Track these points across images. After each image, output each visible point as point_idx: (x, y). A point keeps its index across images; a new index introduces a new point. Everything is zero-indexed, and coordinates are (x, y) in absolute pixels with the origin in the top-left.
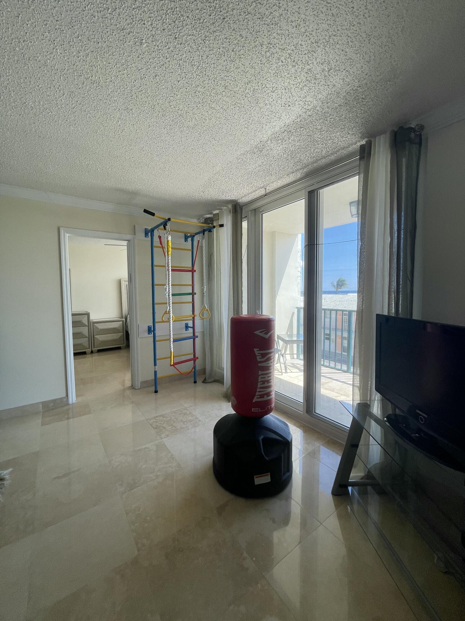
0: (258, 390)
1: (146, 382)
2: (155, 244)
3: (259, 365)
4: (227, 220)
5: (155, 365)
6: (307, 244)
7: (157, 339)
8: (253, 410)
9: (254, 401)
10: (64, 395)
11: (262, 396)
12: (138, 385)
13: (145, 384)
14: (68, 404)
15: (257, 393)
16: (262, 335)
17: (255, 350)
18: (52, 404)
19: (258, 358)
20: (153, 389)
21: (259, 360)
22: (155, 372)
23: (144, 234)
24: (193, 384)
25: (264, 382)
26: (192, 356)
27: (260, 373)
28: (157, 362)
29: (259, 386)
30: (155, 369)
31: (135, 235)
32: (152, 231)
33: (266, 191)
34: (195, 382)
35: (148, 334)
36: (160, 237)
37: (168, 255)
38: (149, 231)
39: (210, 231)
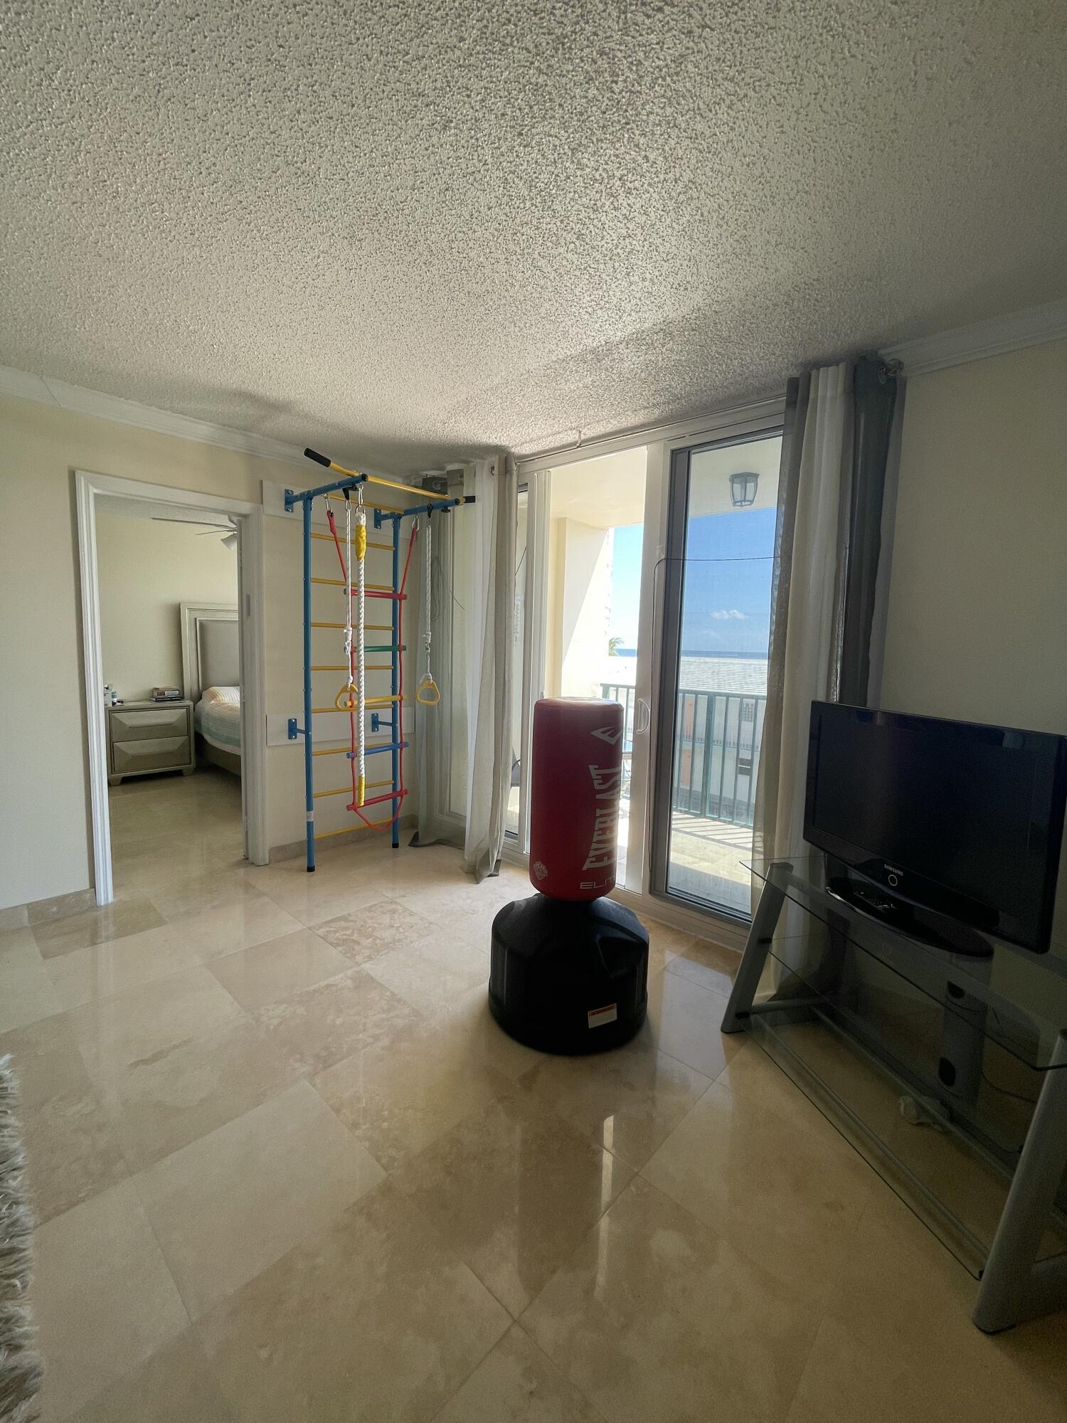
0: (594, 846)
1: (281, 849)
2: (313, 529)
3: (598, 797)
4: (486, 489)
5: (309, 808)
7: (314, 749)
8: (582, 886)
9: (585, 868)
10: (86, 886)
12: (263, 855)
13: (282, 855)
14: (95, 907)
15: (592, 853)
17: (591, 767)
18: (55, 909)
19: (596, 782)
20: (303, 862)
21: (597, 787)
22: (310, 825)
23: (282, 504)
24: (391, 849)
25: (603, 831)
26: (389, 789)
27: (599, 812)
28: (315, 801)
29: (596, 838)
30: (308, 817)
31: (261, 503)
32: (307, 498)
33: (580, 436)
34: (395, 846)
35: (290, 738)
36: (330, 515)
37: (359, 559)
38: (297, 498)
39: (445, 510)
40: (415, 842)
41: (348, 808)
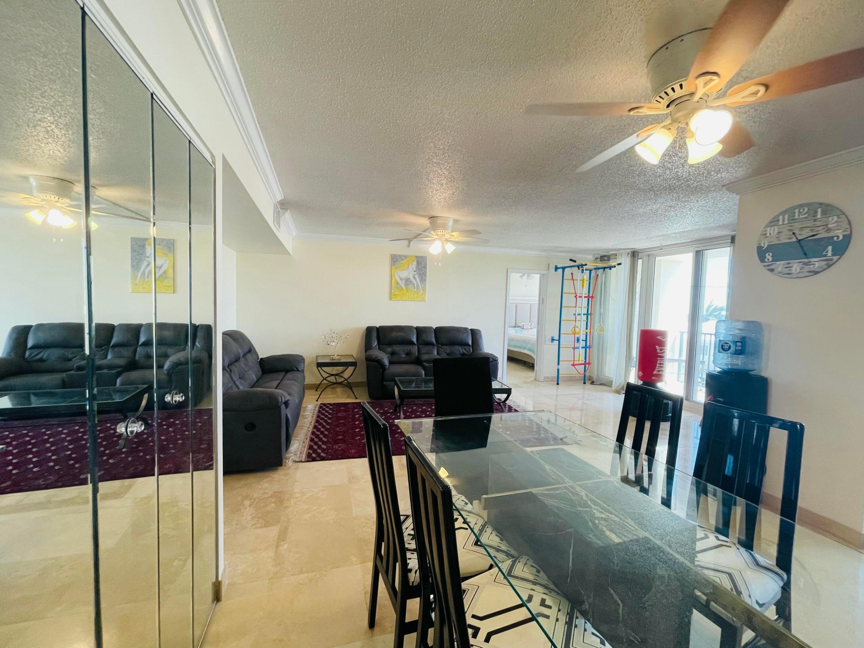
0: (657, 368)
1: (547, 378)
2: (565, 278)
4: (626, 261)
5: (558, 364)
6: (693, 285)
7: (561, 346)
9: (654, 373)
11: (659, 371)
12: (542, 379)
13: (548, 380)
15: (656, 369)
16: (661, 339)
17: (657, 347)
19: (658, 351)
20: (556, 383)
21: (658, 352)
22: (558, 370)
23: (554, 270)
25: (660, 364)
26: (584, 362)
27: (659, 359)
28: (560, 362)
29: (658, 365)
30: (558, 367)
31: (549, 270)
32: (564, 268)
34: (584, 383)
35: (552, 342)
36: (572, 274)
37: (583, 288)
38: (560, 268)
39: (610, 269)
40: (592, 383)
41: (572, 365)
